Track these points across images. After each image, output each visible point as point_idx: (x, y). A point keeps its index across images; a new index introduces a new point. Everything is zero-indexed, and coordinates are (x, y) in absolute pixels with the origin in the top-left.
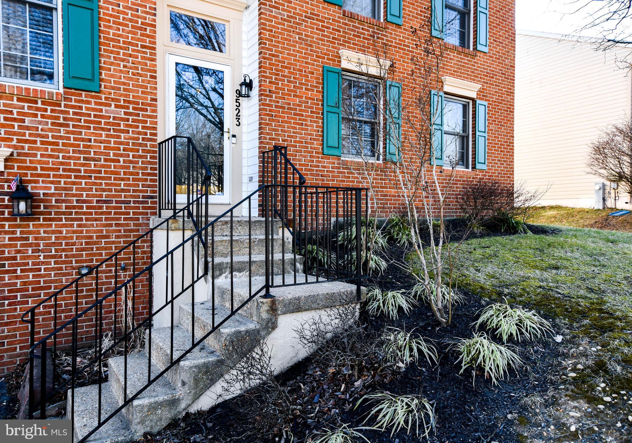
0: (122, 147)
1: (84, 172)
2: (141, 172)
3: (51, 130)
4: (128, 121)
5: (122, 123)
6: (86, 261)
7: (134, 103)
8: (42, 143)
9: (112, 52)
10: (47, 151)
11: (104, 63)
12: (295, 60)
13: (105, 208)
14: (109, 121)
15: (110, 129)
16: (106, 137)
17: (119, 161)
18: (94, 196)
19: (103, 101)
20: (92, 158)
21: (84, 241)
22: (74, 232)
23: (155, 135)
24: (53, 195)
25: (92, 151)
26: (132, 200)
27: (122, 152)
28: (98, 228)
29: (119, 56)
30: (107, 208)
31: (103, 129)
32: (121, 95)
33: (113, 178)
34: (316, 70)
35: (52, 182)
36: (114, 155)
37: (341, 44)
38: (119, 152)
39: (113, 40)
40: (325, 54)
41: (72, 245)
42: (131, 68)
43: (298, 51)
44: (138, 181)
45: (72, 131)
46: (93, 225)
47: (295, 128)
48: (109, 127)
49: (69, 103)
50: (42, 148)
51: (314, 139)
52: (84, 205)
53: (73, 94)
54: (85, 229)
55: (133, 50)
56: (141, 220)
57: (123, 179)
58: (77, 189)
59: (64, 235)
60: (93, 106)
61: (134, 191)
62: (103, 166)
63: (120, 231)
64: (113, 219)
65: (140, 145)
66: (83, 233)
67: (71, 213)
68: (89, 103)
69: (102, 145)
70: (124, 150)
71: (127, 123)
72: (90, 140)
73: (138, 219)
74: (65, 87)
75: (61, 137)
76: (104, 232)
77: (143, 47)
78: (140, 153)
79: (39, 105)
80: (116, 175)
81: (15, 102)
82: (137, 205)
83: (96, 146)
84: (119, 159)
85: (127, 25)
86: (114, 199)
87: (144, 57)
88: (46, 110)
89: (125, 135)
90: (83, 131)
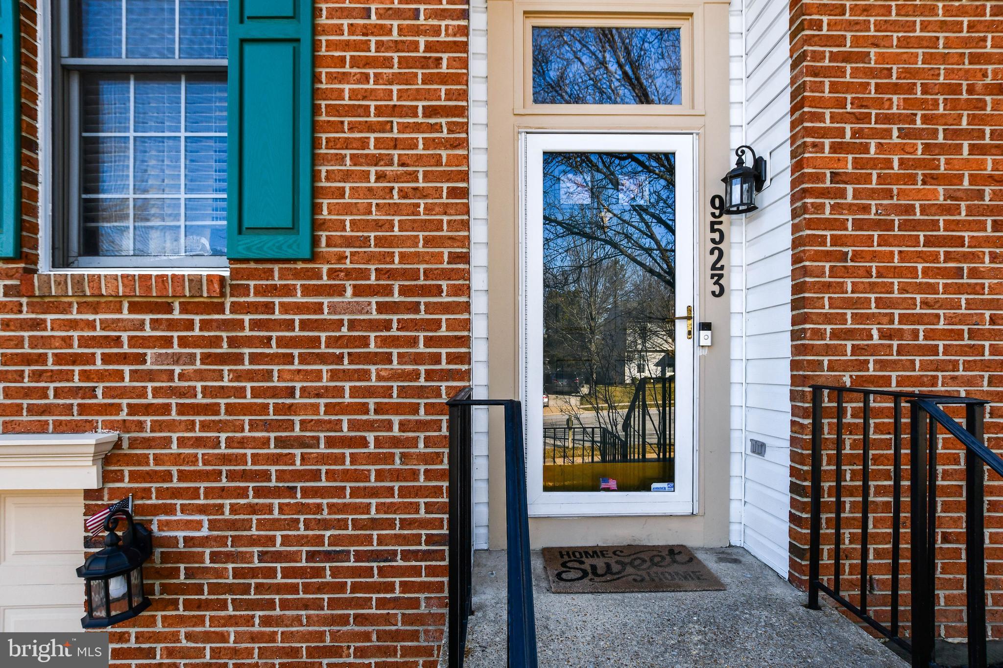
0: (371, 402)
1: (278, 479)
2: (422, 468)
3: (200, 375)
4: (388, 327)
5: (372, 335)
7: (405, 274)
8: (183, 409)
9: (347, 144)
10: (193, 430)
11: (328, 179)
12: (929, 58)
13: (328, 573)
14: (338, 334)
15: (341, 356)
16: (332, 379)
17: (364, 443)
18: (302, 541)
19: (325, 281)
20: (297, 438)
21: (277, 662)
22: (254, 638)
23: (464, 358)
24: (204, 542)
25: (297, 419)
26: (399, 548)
27: (372, 416)
28: (311, 628)
29: (366, 152)
30: (335, 572)
31: (323, 359)
32: (370, 258)
33: (348, 491)
35: (202, 509)
36: (353, 426)
38: (365, 417)
39: (351, 111)
42: (397, 178)
43: (943, 25)
44: (416, 496)
45: (249, 371)
46: (299, 618)
47: (931, 288)
48: (338, 351)
49: (242, 300)
50: (181, 422)
52: (278, 566)
53: (251, 275)
54: (280, 629)
55: (404, 128)
56: (423, 604)
57: (374, 493)
58: (261, 525)
59: (231, 645)
60: (299, 299)
61: (404, 524)
62: (323, 459)
63: (368, 636)
64: (350, 603)
65: (421, 392)
66: (274, 641)
67: (246, 589)
68: (288, 291)
69: (322, 401)
70: (376, 412)
71: (385, 334)
72: (291, 392)
73: (415, 603)
74: (232, 259)
75: (222, 392)
76: (328, 638)
77: (430, 112)
78: (422, 415)
79: (176, 315)
80: (356, 481)
81: (125, 315)
82: (414, 563)
83: (305, 404)
84: (365, 438)
85: (387, 63)
86: (352, 549)
87: (434, 139)
88: (190, 325)
89: (380, 367)
90: (276, 368)
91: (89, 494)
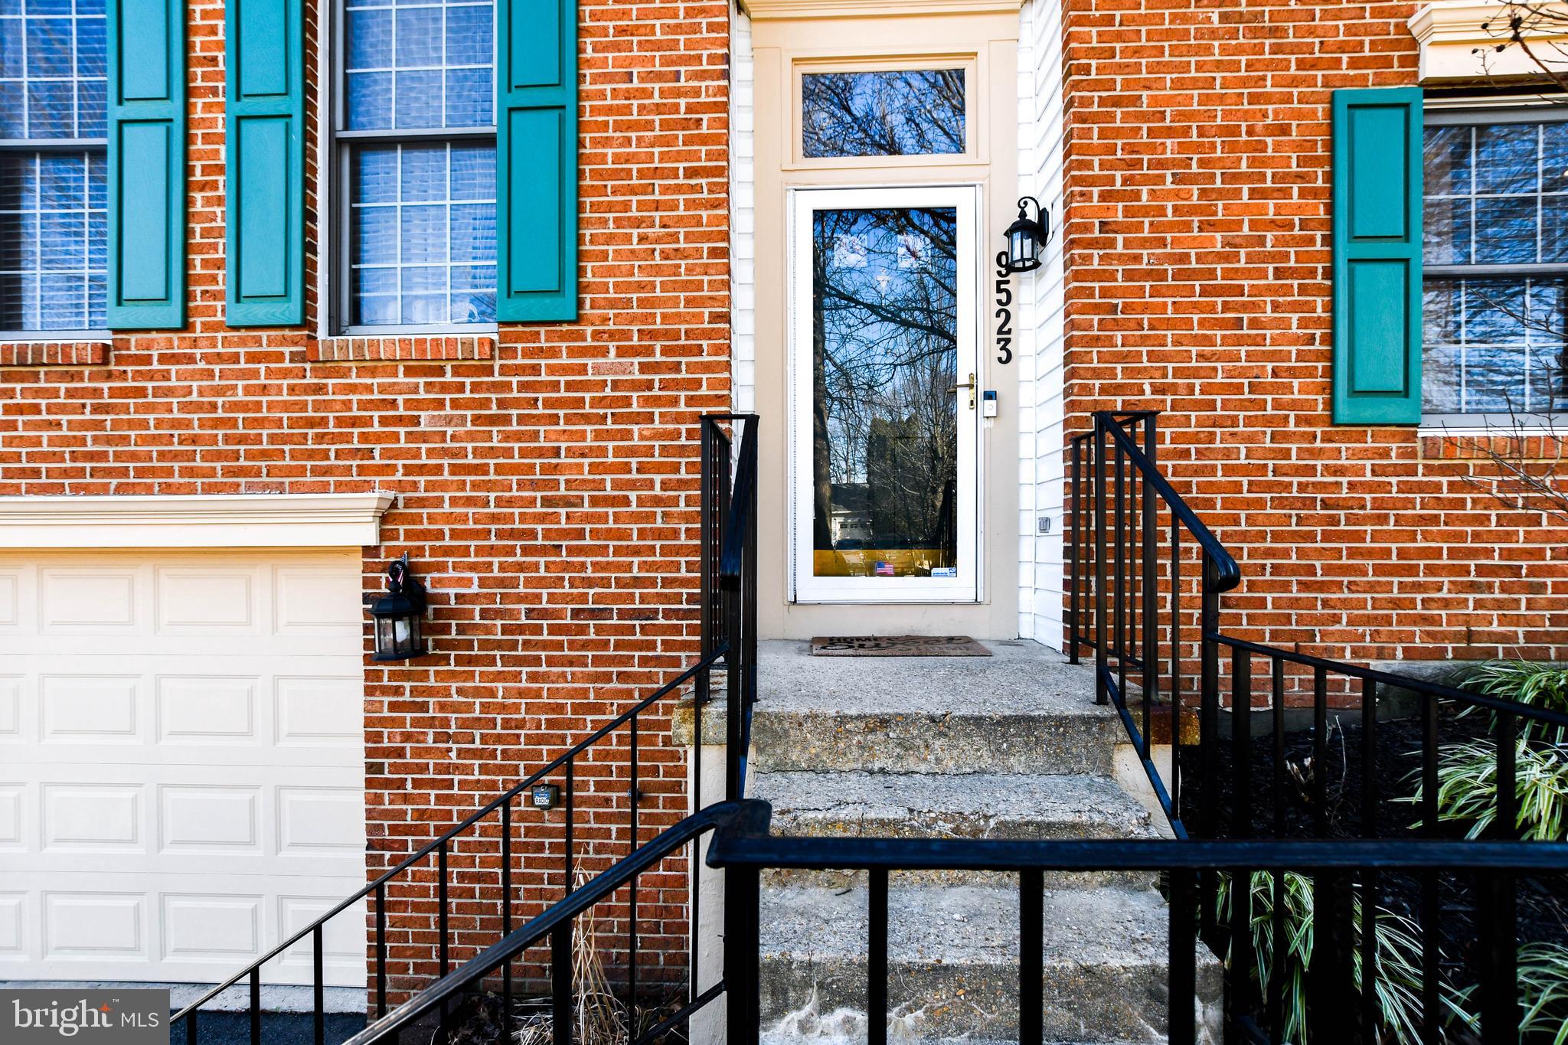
0: (634, 462)
1: (545, 538)
2: (683, 527)
3: (471, 436)
4: (650, 388)
5: (635, 395)
7: (666, 335)
8: (455, 470)
9: (610, 207)
10: (463, 489)
11: (592, 242)
12: (1205, 100)
13: (592, 630)
14: (601, 394)
15: (605, 416)
16: (596, 439)
17: (626, 502)
18: (567, 598)
19: (589, 342)
20: (563, 497)
21: (543, 717)
22: (521, 693)
24: (474, 598)
25: (562, 478)
26: (661, 607)
27: (634, 476)
28: (576, 685)
29: (629, 214)
30: (599, 630)
31: (587, 419)
32: (633, 319)
33: (611, 550)
34: (1301, 115)
35: (473, 567)
36: (616, 485)
38: (627, 476)
39: (614, 174)
40: (1342, 47)
41: (517, 728)
42: (658, 240)
43: (1219, 65)
44: (677, 554)
45: (517, 432)
46: (563, 675)
47: (1207, 340)
48: (601, 411)
49: (510, 362)
50: (452, 482)
51: (1292, 373)
52: (545, 623)
53: (519, 338)
54: (547, 686)
55: (665, 190)
56: (684, 662)
57: (636, 551)
58: (528, 582)
59: (500, 700)
60: (564, 360)
61: (666, 582)
62: (588, 518)
63: (630, 693)
64: (612, 660)
65: (682, 451)
66: (540, 697)
67: (513, 646)
68: (554, 353)
69: (586, 461)
70: (639, 471)
71: (647, 393)
72: (556, 452)
73: (676, 662)
74: (500, 323)
75: (492, 452)
76: (592, 695)
77: (691, 173)
78: (683, 474)
79: (449, 378)
80: (619, 540)
81: (401, 378)
82: (675, 622)
83: (570, 464)
84: (627, 497)
85: (649, 126)
86: (615, 607)
87: (694, 200)
88: (461, 388)
89: (642, 426)
90: (542, 429)
91: (368, 551)
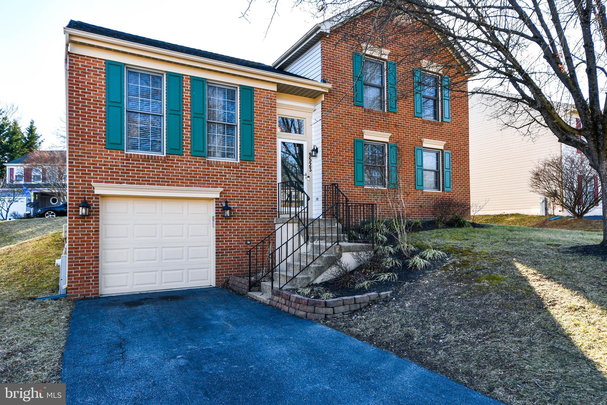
0: (262, 185)
1: (248, 198)
2: (270, 197)
3: (236, 179)
4: (265, 173)
5: (262, 174)
6: (248, 238)
7: (267, 164)
8: (233, 185)
9: (259, 142)
10: (234, 188)
11: (256, 148)
12: (339, 137)
14: (257, 174)
15: (258, 177)
16: (256, 181)
17: (261, 192)
18: (252, 208)
19: (255, 164)
20: (251, 191)
21: (248, 229)
22: (244, 224)
23: (276, 179)
24: (236, 208)
25: (251, 187)
26: (267, 210)
28: (253, 223)
29: (261, 144)
30: (257, 214)
31: (255, 178)
32: (262, 161)
33: (259, 200)
34: (351, 141)
35: (236, 202)
36: (259, 189)
37: (363, 127)
38: (261, 188)
39: (259, 137)
40: (355, 132)
41: (243, 231)
42: (266, 149)
43: (341, 133)
44: (269, 201)
45: (243, 179)
46: (251, 221)
47: (340, 172)
49: (242, 167)
50: (232, 187)
51: (350, 178)
52: (248, 212)
53: (244, 163)
54: (248, 223)
55: (267, 141)
57: (263, 200)
58: (245, 205)
59: (240, 226)
61: (267, 206)
62: (255, 194)
63: (262, 224)
64: (259, 219)
65: (270, 184)
66: (247, 225)
67: (243, 216)
68: (250, 166)
69: (255, 185)
70: (263, 187)
72: (250, 183)
73: (269, 219)
74: (240, 160)
75: (239, 182)
76: (256, 225)
77: (271, 138)
78: (270, 188)
79: (232, 169)
80: (260, 198)
81: (223, 168)
83: (252, 185)
85: (264, 130)
86: (259, 210)
87: (271, 143)
88: (234, 171)
89: (264, 179)
90: (247, 179)
91: (217, 199)
